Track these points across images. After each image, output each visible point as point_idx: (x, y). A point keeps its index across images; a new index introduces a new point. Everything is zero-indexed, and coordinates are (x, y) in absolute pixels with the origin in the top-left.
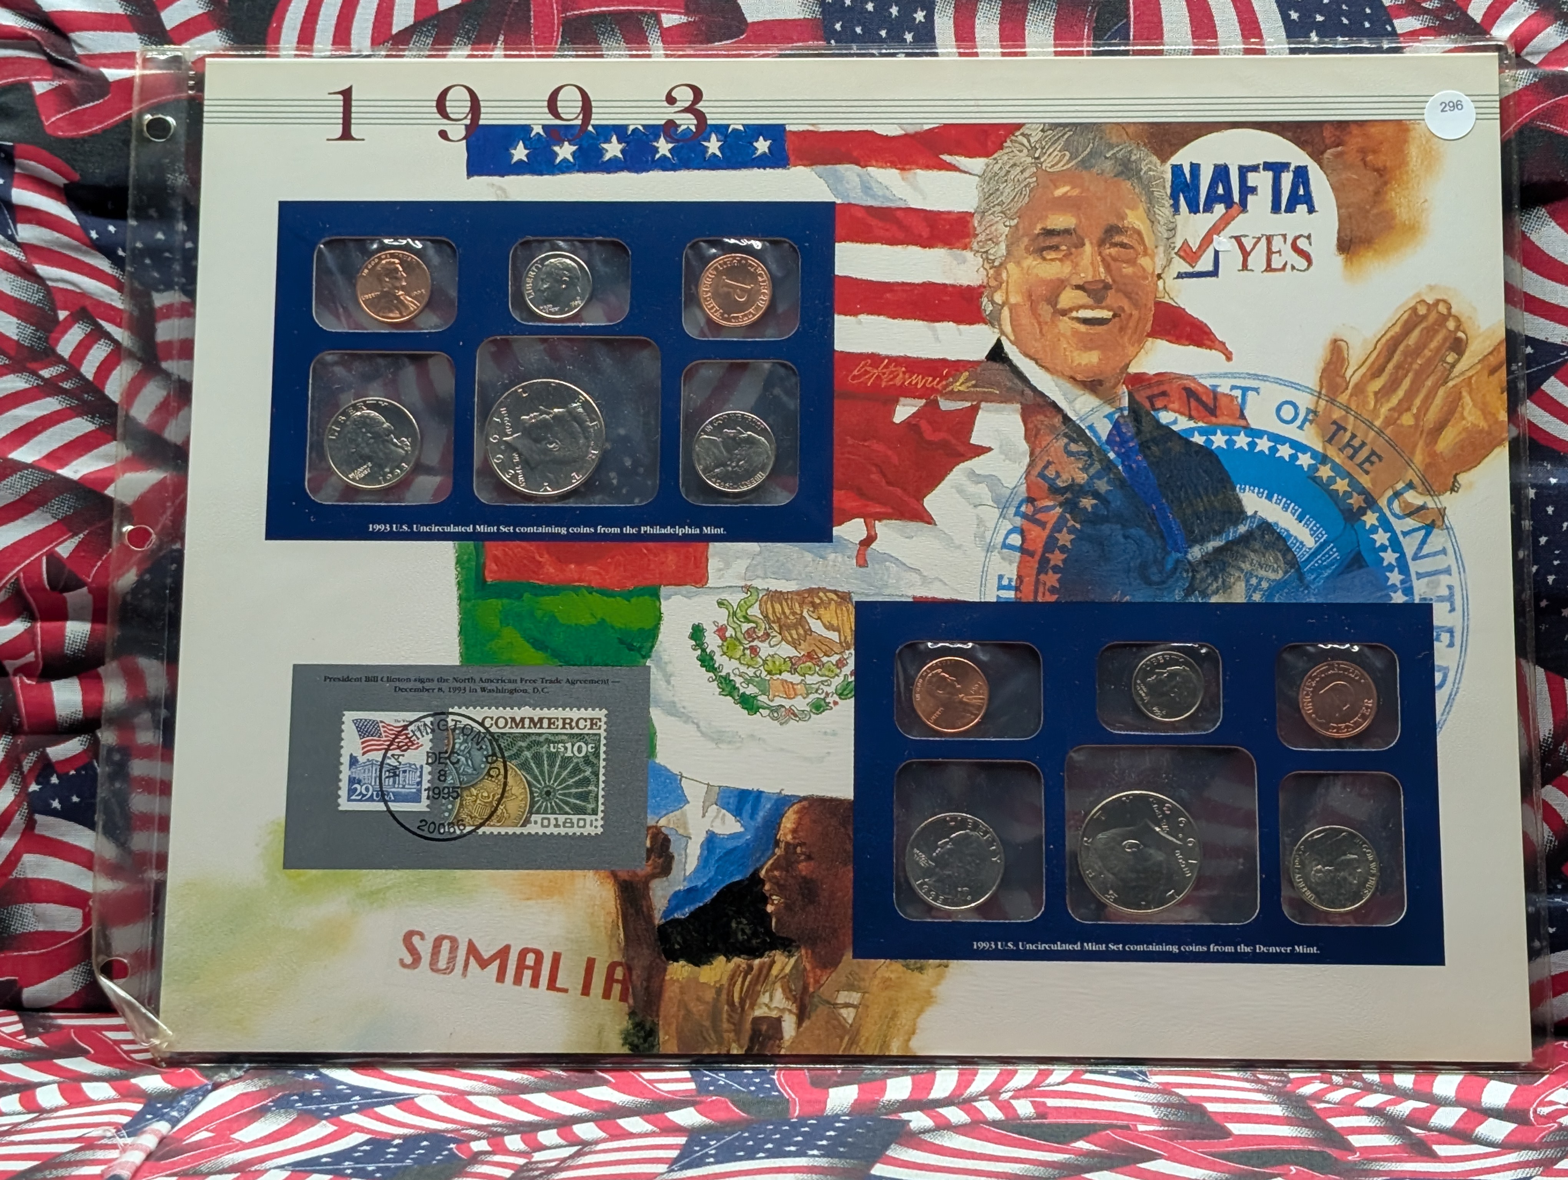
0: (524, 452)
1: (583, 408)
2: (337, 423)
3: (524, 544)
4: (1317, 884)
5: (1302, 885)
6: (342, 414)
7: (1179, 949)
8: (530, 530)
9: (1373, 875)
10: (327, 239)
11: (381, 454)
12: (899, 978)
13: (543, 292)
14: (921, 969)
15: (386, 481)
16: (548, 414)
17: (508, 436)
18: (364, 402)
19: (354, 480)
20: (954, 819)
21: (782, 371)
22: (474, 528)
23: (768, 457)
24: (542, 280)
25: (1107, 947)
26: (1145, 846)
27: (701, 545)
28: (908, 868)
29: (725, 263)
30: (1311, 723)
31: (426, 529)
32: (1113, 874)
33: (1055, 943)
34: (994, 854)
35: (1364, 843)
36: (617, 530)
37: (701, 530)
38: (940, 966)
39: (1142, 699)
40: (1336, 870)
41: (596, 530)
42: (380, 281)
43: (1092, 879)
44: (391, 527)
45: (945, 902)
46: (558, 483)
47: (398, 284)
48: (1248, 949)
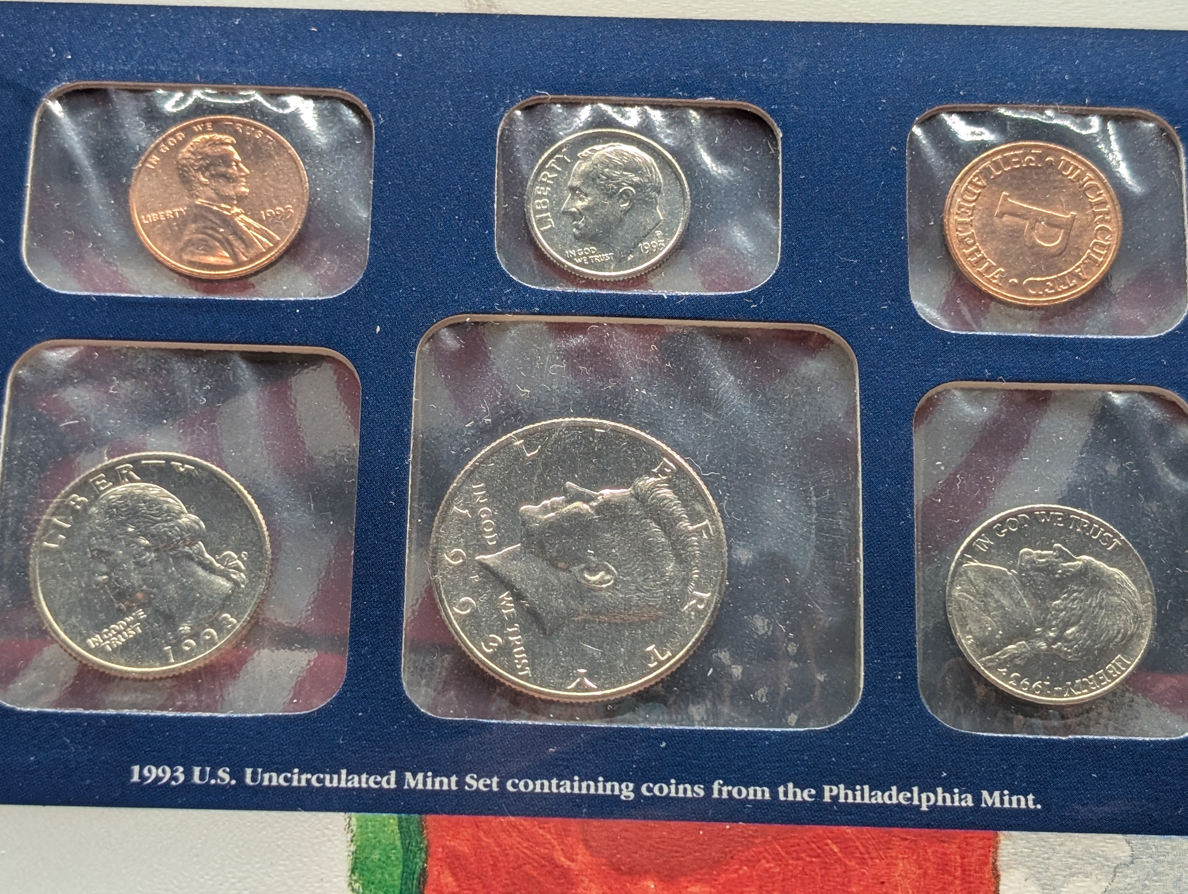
0: (529, 588)
1: (673, 487)
2: (63, 510)
3: (524, 822)
6: (79, 489)
8: (538, 786)
10: (66, 85)
11: (172, 589)
13: (574, 216)
15: (179, 654)
16: (588, 500)
17: (486, 549)
18: (135, 462)
19: (99, 651)
21: (1153, 411)
22: (400, 780)
23: (1137, 619)
24: (573, 189)
27: (976, 836)
29: (1007, 161)
31: (277, 780)
36: (762, 793)
37: (978, 799)
41: (709, 790)
42: (186, 181)
44: (188, 773)
46: (612, 668)
47: (229, 190)
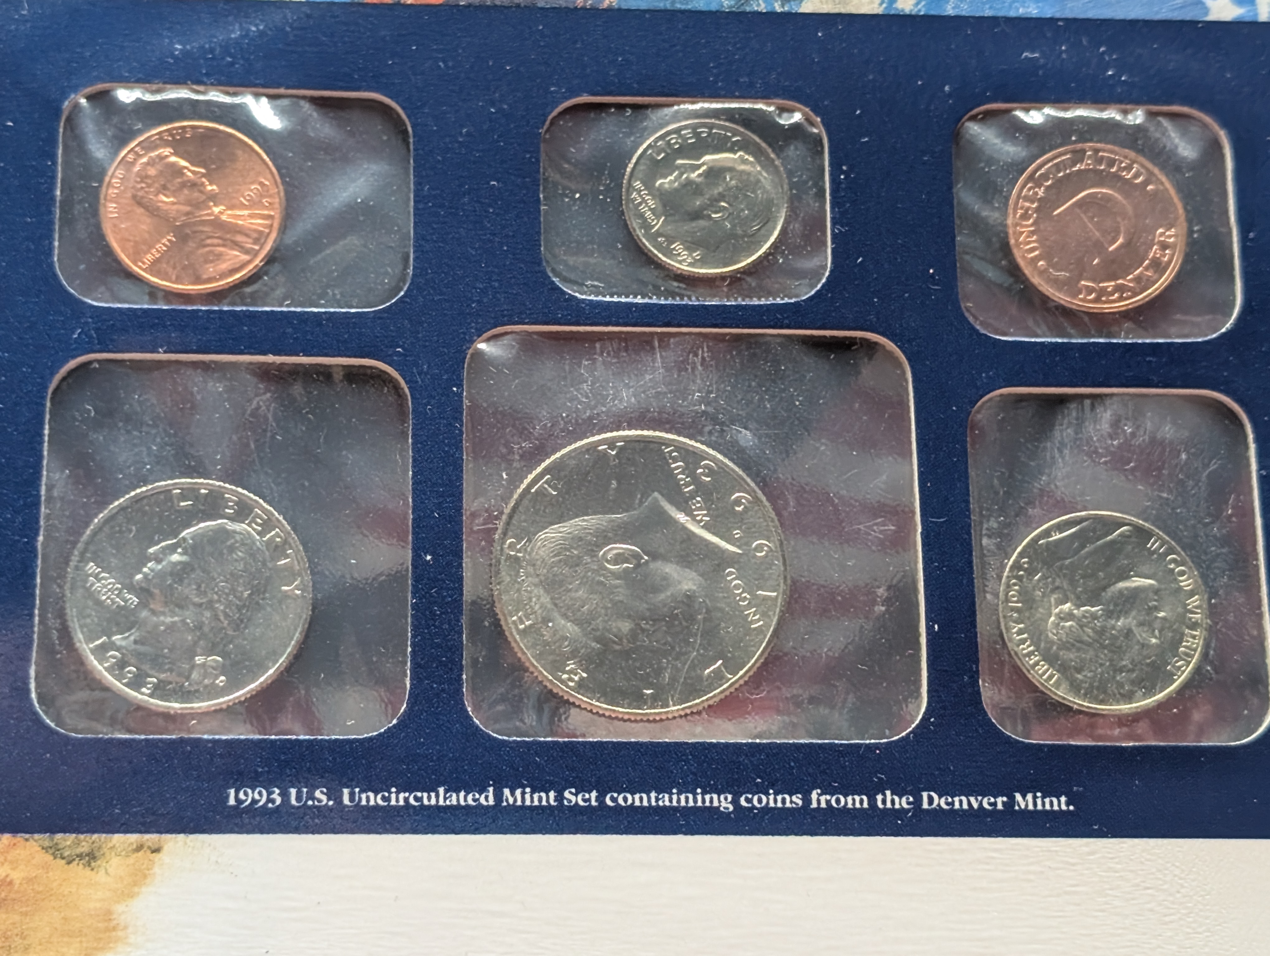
4: (1065, 646)
5: (1026, 648)
7: (735, 802)
9: (1194, 626)
12: (30, 880)
14: (90, 858)
20: (189, 493)
25: (560, 798)
26: (654, 556)
28: (71, 613)
30: (1036, 280)
32: (577, 622)
33: (431, 788)
34: (290, 574)
35: (1171, 551)
38: (139, 848)
39: (647, 226)
40: (1109, 614)
43: (523, 633)
45: (159, 691)
48: (903, 803)
